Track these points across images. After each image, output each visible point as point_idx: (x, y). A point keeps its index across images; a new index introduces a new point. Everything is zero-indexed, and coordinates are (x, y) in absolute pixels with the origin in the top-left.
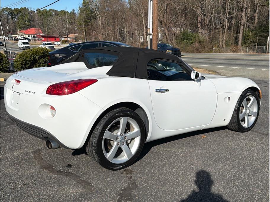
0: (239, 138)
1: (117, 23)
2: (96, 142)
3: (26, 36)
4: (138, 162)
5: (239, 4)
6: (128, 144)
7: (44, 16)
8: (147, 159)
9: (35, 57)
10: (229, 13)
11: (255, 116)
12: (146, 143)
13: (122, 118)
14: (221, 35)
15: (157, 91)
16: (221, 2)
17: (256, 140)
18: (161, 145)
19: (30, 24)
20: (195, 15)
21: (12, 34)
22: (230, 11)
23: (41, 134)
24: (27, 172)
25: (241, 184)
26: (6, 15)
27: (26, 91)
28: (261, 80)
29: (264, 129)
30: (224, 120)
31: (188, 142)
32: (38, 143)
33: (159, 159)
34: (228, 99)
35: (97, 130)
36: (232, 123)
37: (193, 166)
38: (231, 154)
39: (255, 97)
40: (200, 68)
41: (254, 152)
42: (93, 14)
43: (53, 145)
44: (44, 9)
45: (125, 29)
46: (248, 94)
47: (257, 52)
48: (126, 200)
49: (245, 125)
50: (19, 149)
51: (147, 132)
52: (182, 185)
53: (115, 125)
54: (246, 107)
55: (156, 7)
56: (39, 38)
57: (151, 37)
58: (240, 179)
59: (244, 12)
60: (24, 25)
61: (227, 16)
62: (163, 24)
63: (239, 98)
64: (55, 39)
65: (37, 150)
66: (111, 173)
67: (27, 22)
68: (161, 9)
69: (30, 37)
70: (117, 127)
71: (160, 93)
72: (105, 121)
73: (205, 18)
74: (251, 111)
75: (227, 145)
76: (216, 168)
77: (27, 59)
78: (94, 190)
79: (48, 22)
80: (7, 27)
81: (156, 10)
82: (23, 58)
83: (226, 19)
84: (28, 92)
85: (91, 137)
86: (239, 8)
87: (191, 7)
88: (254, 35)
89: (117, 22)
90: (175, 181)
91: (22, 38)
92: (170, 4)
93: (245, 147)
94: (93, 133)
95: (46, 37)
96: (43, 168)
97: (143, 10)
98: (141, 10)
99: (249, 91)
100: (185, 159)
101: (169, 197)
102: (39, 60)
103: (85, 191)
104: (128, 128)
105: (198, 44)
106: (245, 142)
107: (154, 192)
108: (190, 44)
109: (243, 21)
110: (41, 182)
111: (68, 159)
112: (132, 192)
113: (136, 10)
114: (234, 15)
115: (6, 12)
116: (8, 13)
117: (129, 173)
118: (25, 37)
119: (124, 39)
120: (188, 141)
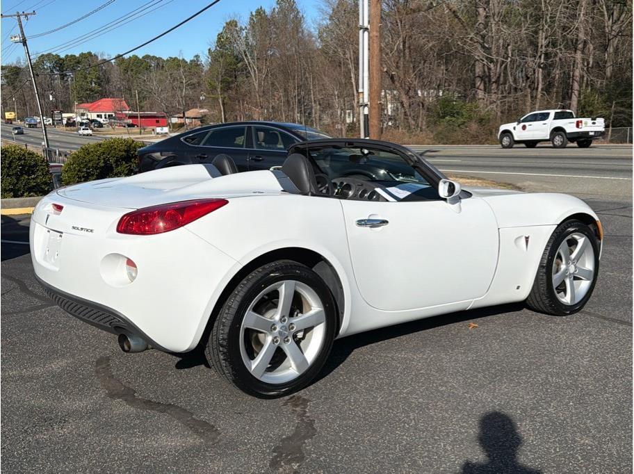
0: (551, 329)
1: (294, 83)
2: (226, 337)
3: (93, 116)
4: (322, 381)
5: (568, 34)
6: (298, 342)
7: (132, 70)
8: (341, 375)
9: (109, 160)
10: (546, 55)
11: (588, 279)
12: (338, 340)
13: (282, 284)
14: (528, 104)
15: (361, 223)
16: (526, 30)
17: (590, 332)
18: (377, 344)
19: (100, 89)
20: (468, 61)
21: (62, 112)
22: (547, 50)
23: (107, 319)
24: (77, 405)
25: (547, 425)
26: (47, 69)
27: (74, 228)
28: (615, 203)
29: (610, 308)
30: (518, 288)
31: (437, 337)
32: (105, 343)
33: (369, 373)
34: (523, 240)
35: (228, 309)
36: (537, 295)
37: (444, 388)
38: (530, 364)
39: (588, 237)
40: (479, 179)
41: (582, 357)
42: (240, 65)
43: (132, 343)
44: (131, 54)
45: (312, 95)
46: (571, 229)
47: (611, 141)
48: (290, 459)
49: (566, 299)
50: (63, 356)
51: (340, 314)
52: (416, 429)
53: (267, 297)
54: (568, 260)
55: (375, 45)
56: (120, 119)
57: (366, 111)
58: (546, 415)
59: (579, 53)
60: (88, 92)
61: (542, 61)
62: (396, 83)
63: (551, 238)
64: (158, 122)
65: (101, 357)
66: (262, 404)
67: (93, 85)
68: (392, 50)
69: (101, 118)
70: (273, 303)
71: (367, 229)
72: (245, 289)
73: (492, 66)
74: (580, 269)
75: (524, 344)
76: (494, 392)
77: (90, 165)
78: (220, 440)
79: (140, 83)
80: (51, 97)
81: (377, 51)
82: (82, 163)
83: (539, 67)
84: (78, 229)
85: (216, 324)
86: (567, 43)
87: (459, 43)
88: (605, 102)
89: (294, 79)
90: (400, 420)
91: (84, 121)
92: (410, 37)
93: (564, 348)
94: (219, 316)
95: (136, 117)
96: (112, 395)
97: (352, 53)
98: (347, 52)
99: (573, 222)
100: (427, 374)
101: (383, 453)
102: (117, 166)
103: (202, 443)
104: (297, 304)
105: (476, 126)
106: (563, 337)
107: (353, 444)
108: (459, 126)
109: (577, 73)
110: (106, 424)
111: (169, 376)
112: (305, 443)
113: (335, 52)
114: (557, 59)
115: (49, 65)
116: (52, 65)
117: (302, 404)
118: (89, 117)
119: (309, 117)
120: (437, 334)
